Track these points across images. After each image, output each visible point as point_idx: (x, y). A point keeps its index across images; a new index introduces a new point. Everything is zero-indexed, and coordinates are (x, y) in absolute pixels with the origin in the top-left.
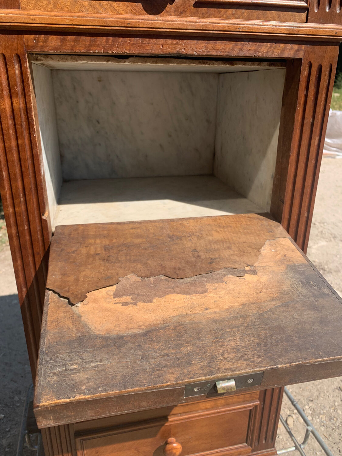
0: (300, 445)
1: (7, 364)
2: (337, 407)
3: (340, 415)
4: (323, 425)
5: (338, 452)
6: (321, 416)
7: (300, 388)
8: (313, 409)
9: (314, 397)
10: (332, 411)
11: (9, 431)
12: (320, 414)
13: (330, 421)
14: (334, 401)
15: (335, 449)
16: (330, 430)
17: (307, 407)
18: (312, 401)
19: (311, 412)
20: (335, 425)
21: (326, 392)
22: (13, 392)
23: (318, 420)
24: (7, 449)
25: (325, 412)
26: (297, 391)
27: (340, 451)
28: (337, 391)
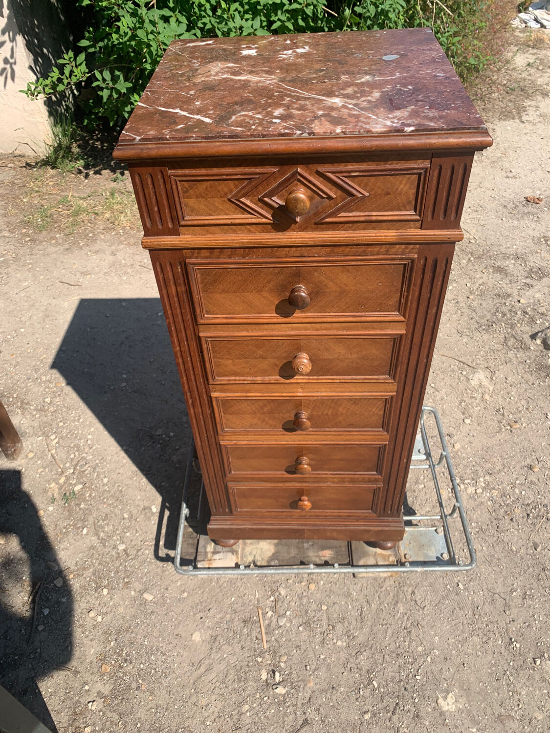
0: (446, 516)
1: (174, 382)
2: (517, 486)
3: (516, 494)
4: (492, 501)
5: (496, 528)
6: (494, 491)
7: (483, 458)
8: (488, 482)
9: (495, 471)
10: (508, 488)
11: (178, 449)
12: (494, 488)
13: (502, 497)
14: (517, 479)
15: (494, 524)
16: (497, 506)
17: (482, 479)
18: (491, 474)
19: (484, 485)
20: (505, 502)
21: (511, 467)
22: (180, 413)
23: (488, 494)
24: (177, 465)
25: (500, 487)
26: (478, 461)
27: (498, 527)
28: (526, 469)
